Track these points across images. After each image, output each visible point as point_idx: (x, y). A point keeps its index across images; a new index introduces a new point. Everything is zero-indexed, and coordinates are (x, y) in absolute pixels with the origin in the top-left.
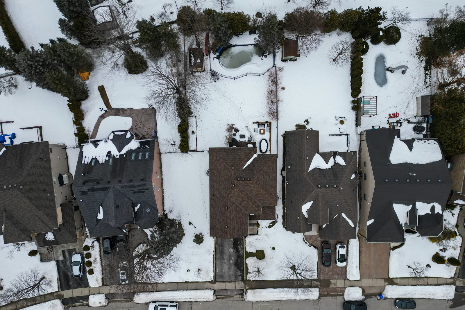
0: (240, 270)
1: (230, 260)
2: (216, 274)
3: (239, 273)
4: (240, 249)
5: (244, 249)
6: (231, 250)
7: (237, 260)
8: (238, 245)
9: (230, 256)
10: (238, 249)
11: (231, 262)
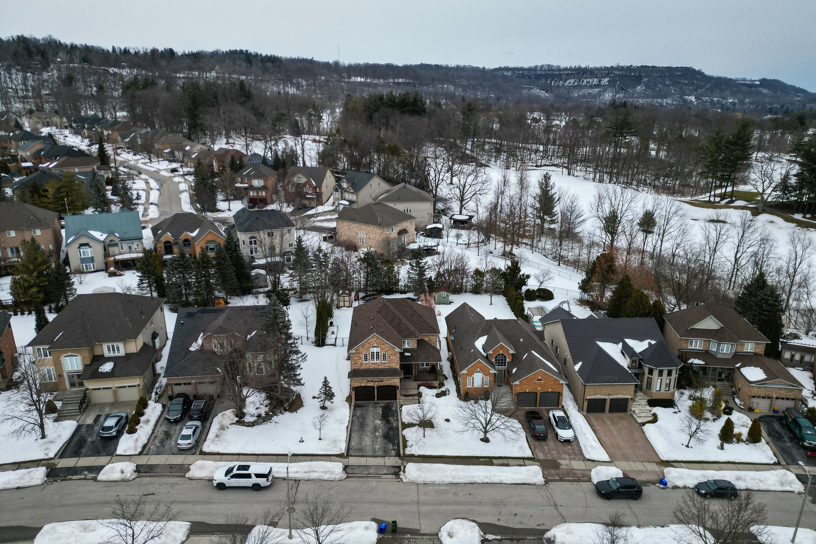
0: (394, 444)
1: (375, 432)
2: (351, 447)
3: (390, 446)
4: (392, 420)
5: (400, 420)
6: (378, 422)
7: (388, 433)
8: (389, 416)
9: (375, 429)
10: (390, 420)
11: (377, 434)
